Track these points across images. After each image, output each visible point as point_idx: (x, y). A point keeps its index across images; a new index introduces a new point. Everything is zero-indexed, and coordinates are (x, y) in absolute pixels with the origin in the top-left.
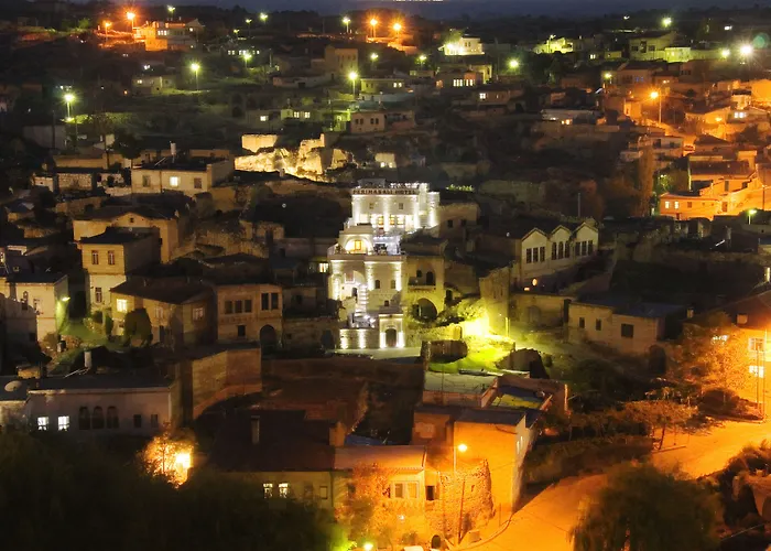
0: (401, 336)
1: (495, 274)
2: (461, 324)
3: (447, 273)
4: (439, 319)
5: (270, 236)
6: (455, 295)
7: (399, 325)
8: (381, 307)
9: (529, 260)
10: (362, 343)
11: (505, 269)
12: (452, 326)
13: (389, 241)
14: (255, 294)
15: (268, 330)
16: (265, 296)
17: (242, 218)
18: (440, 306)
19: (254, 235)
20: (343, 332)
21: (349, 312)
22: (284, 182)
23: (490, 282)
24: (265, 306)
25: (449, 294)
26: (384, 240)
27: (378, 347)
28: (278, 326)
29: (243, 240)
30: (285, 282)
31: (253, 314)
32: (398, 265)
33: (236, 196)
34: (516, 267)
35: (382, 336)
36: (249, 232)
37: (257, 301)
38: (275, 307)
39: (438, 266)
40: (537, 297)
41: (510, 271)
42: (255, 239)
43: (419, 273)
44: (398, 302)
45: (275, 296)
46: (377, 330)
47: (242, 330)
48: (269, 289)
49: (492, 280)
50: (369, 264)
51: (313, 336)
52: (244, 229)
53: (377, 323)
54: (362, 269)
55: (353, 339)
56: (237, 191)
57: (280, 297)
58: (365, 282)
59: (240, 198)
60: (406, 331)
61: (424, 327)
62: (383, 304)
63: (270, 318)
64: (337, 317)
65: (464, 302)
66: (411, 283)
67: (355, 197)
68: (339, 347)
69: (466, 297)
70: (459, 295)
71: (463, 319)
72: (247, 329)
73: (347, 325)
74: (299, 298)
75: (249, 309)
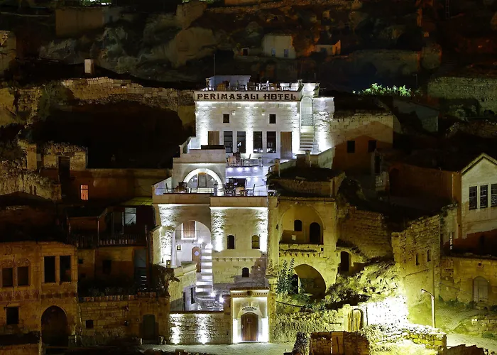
0: (265, 324)
1: (417, 227)
2: (362, 306)
3: (341, 225)
4: (328, 298)
5: (64, 165)
6: (354, 260)
7: (262, 306)
8: (236, 278)
9: (473, 204)
10: (203, 337)
11: (435, 220)
12: (347, 309)
13: (251, 174)
14: (35, 257)
15: (54, 315)
16: (49, 262)
17: (22, 137)
18: (330, 277)
19: (40, 164)
20: (176, 317)
21: (185, 285)
22: (91, 81)
23: (410, 240)
24: (50, 277)
25: (345, 257)
26: (244, 173)
27: (229, 343)
28: (71, 308)
29: (23, 172)
30: (85, 238)
31: (31, 288)
32: (263, 212)
33: (15, 103)
34: (452, 215)
35: (236, 325)
36: (32, 158)
37: (37, 269)
38: (65, 277)
39: (328, 214)
40: (484, 262)
41: (442, 222)
42: (41, 170)
43: (298, 225)
44: (264, 270)
45: (65, 261)
46: (227, 313)
47: (13, 314)
48: (57, 250)
49: (413, 235)
50: (217, 211)
51: (126, 324)
52: (24, 155)
53: (228, 304)
54: (207, 219)
55: (190, 329)
56: (17, 96)
57: (74, 263)
58: (213, 239)
59: (21, 105)
60: (272, 316)
61: (303, 310)
62: (240, 273)
63: (58, 295)
64: (166, 294)
65: (367, 271)
66: (286, 240)
67: (201, 104)
68: (169, 343)
69: (371, 262)
70: (361, 260)
71: (365, 299)
72: (21, 314)
73: (181, 307)
74: (106, 264)
75: (24, 281)
